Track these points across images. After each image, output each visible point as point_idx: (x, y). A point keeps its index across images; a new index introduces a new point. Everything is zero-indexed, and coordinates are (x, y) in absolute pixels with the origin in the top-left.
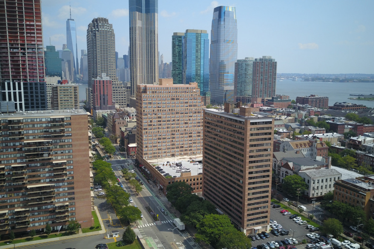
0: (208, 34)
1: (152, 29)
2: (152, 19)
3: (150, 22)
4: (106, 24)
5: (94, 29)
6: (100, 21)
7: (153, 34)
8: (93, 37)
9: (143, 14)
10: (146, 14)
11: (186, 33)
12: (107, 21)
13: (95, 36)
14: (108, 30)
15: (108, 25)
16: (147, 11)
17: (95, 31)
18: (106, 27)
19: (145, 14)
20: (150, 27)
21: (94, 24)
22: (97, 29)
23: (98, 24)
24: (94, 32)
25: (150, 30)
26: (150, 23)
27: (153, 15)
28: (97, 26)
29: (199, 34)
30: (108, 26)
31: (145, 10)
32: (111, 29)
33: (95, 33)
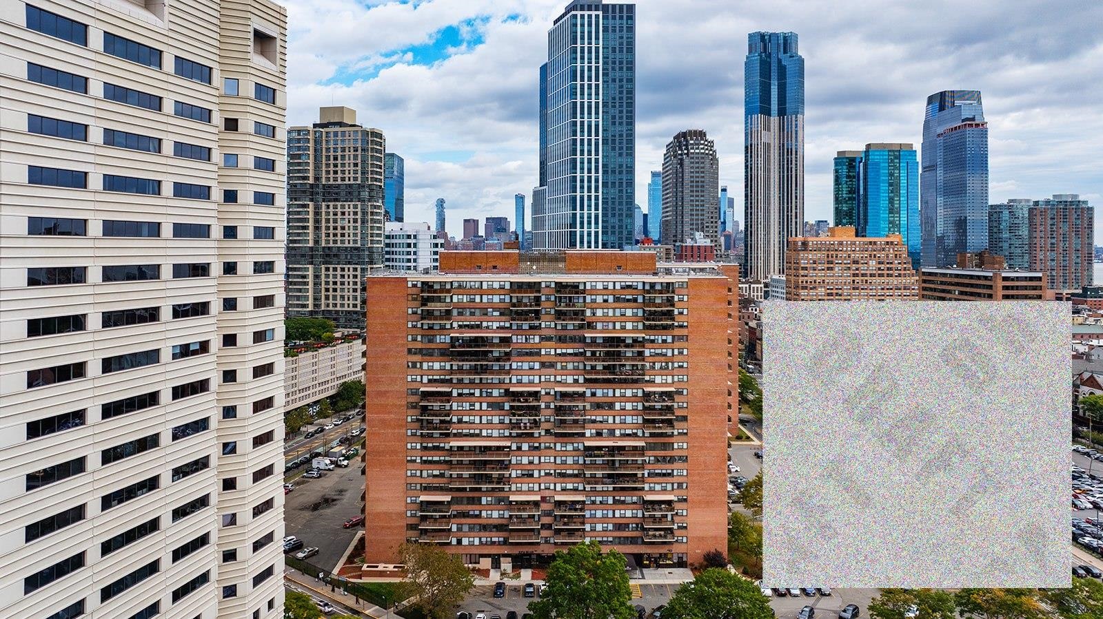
0: (916, 151)
1: (791, 146)
2: (791, 128)
3: (788, 132)
4: (702, 142)
5: (680, 152)
6: (690, 136)
7: (794, 156)
8: (678, 166)
9: (772, 118)
10: (780, 118)
11: (867, 152)
12: (705, 135)
13: (681, 164)
14: (707, 152)
15: (706, 143)
16: (782, 112)
17: (681, 155)
18: (702, 146)
19: (777, 118)
20: (788, 144)
21: (680, 142)
22: (686, 152)
23: (687, 141)
24: (680, 157)
25: (788, 149)
26: (788, 135)
27: (794, 119)
28: (687, 146)
29: (897, 151)
30: (706, 145)
31: (778, 111)
32: (711, 150)
33: (682, 160)
